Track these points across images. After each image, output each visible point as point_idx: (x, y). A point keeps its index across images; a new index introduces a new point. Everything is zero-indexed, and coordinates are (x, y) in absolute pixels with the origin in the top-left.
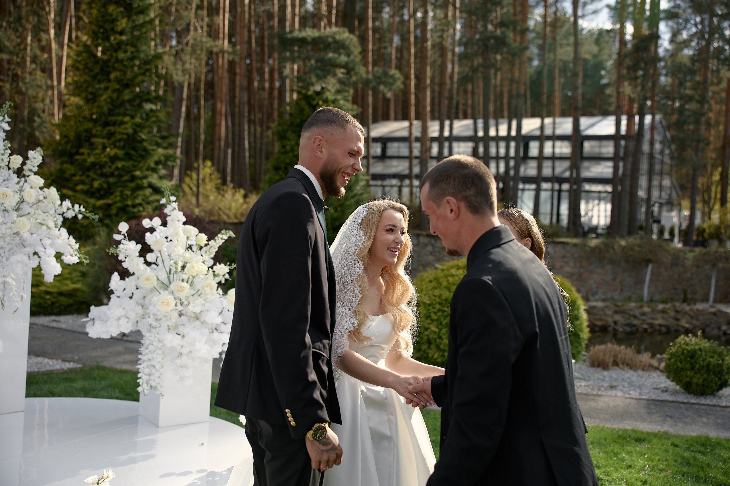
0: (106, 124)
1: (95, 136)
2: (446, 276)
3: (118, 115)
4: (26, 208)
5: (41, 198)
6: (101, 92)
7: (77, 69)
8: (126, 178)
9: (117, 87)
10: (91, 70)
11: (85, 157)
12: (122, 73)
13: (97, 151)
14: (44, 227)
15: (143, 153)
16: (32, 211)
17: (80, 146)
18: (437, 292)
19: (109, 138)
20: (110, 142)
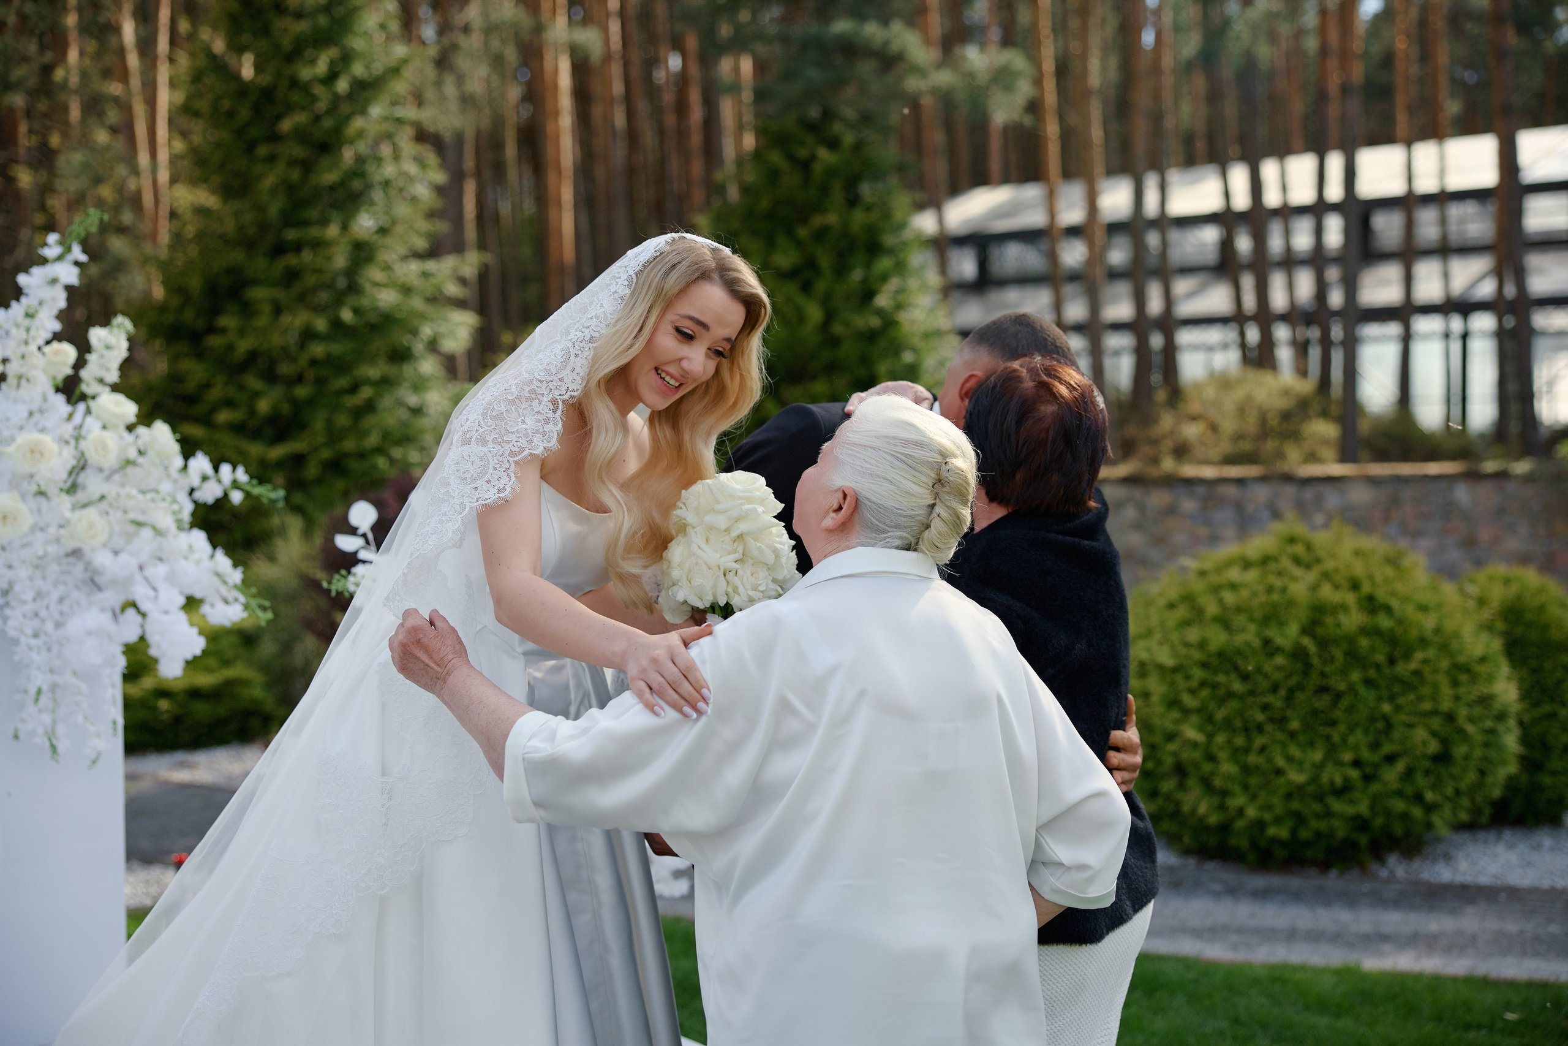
0: (279, 250)
1: (254, 282)
2: (1216, 589)
3: (308, 223)
4: (93, 484)
5: (132, 454)
6: (260, 168)
7: (196, 114)
8: (337, 385)
9: (300, 153)
10: (230, 116)
11: (231, 338)
13: (260, 322)
14: (146, 533)
16: (110, 489)
17: (216, 311)
18: (1193, 634)
19: (287, 287)
20: (292, 295)
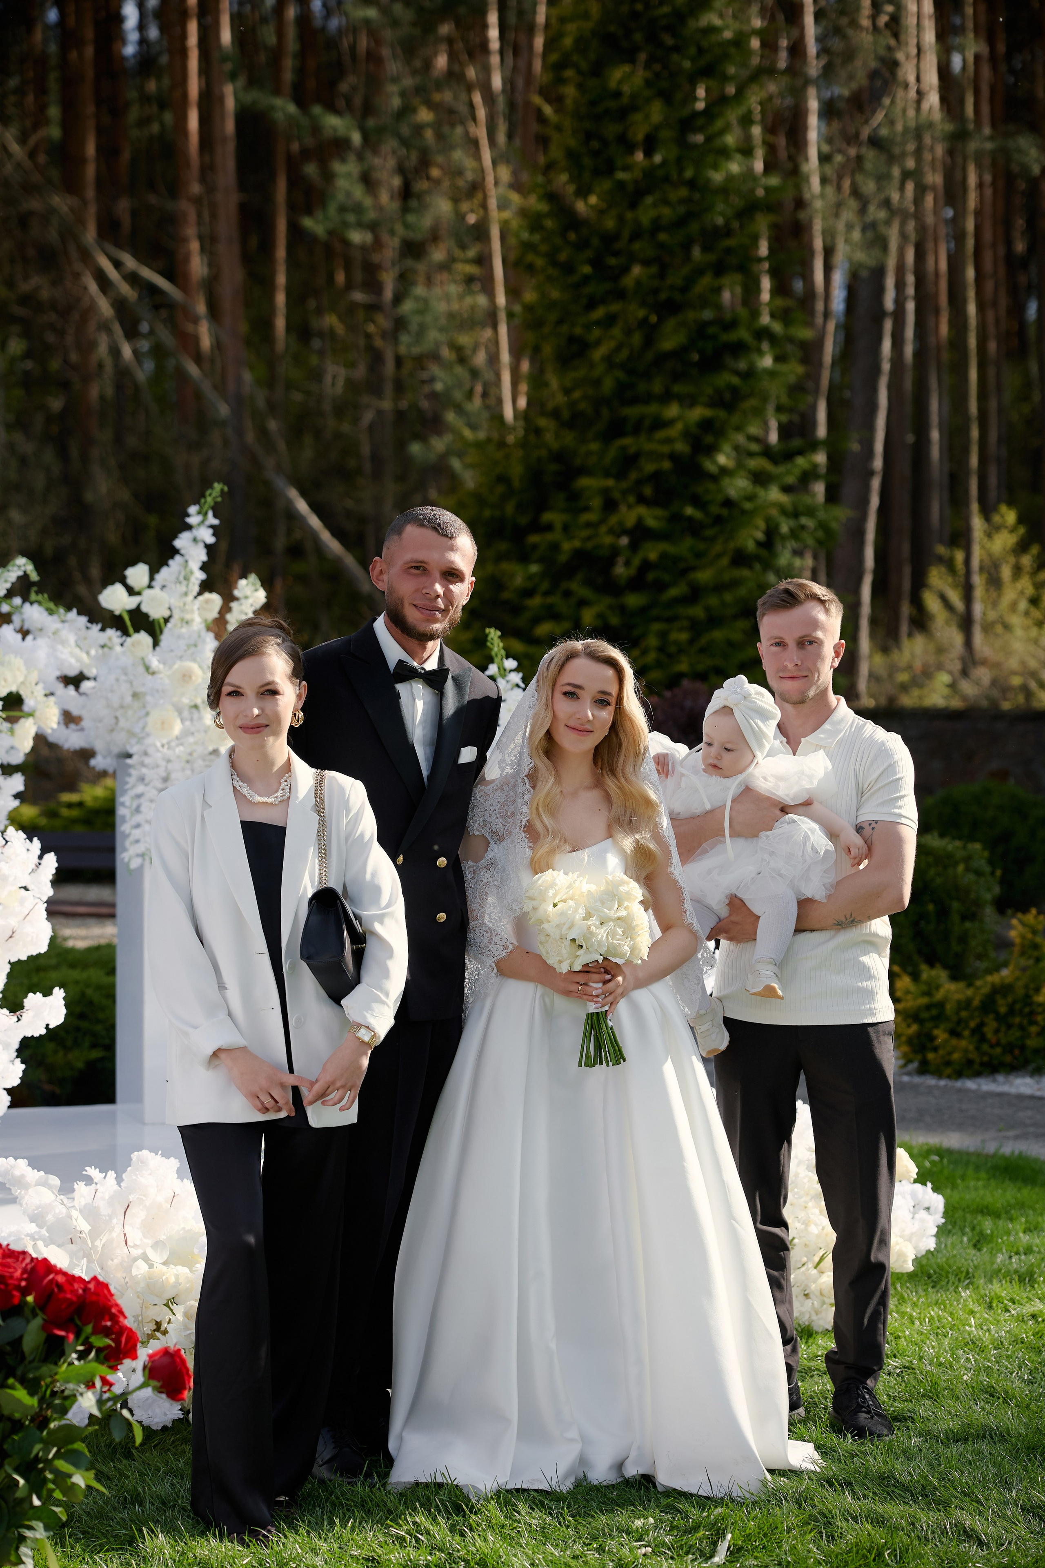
1: (583, 471)
3: (648, 399)
6: (596, 333)
7: (530, 268)
8: (673, 592)
10: (568, 268)
11: (556, 535)
12: (654, 270)
15: (725, 512)
17: (542, 506)
19: (621, 475)
20: (624, 485)
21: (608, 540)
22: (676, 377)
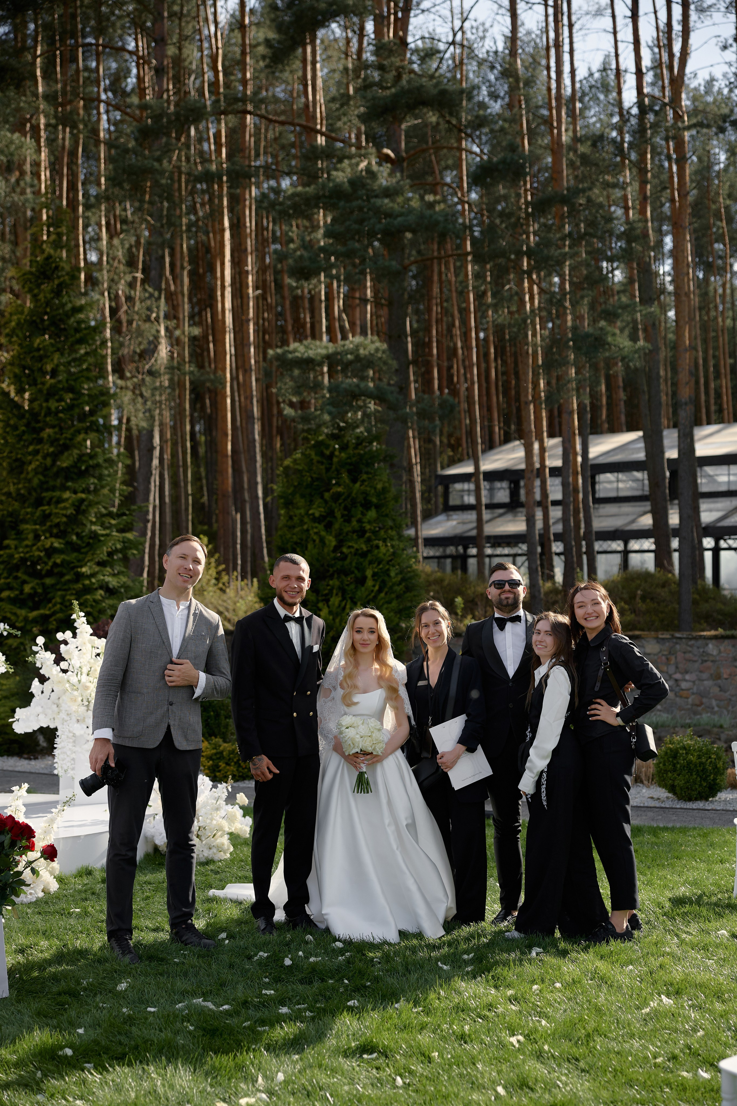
1: (25, 521)
8: (67, 577)
9: (51, 450)
10: (14, 428)
12: (56, 430)
13: (26, 542)
15: (93, 541)
19: (42, 523)
20: (44, 528)
21: (37, 553)
22: (67, 479)
